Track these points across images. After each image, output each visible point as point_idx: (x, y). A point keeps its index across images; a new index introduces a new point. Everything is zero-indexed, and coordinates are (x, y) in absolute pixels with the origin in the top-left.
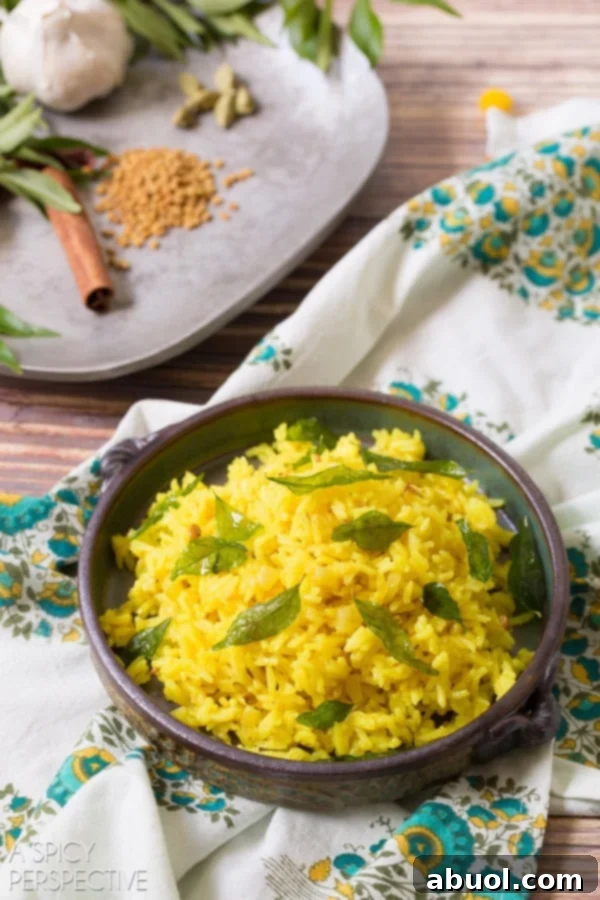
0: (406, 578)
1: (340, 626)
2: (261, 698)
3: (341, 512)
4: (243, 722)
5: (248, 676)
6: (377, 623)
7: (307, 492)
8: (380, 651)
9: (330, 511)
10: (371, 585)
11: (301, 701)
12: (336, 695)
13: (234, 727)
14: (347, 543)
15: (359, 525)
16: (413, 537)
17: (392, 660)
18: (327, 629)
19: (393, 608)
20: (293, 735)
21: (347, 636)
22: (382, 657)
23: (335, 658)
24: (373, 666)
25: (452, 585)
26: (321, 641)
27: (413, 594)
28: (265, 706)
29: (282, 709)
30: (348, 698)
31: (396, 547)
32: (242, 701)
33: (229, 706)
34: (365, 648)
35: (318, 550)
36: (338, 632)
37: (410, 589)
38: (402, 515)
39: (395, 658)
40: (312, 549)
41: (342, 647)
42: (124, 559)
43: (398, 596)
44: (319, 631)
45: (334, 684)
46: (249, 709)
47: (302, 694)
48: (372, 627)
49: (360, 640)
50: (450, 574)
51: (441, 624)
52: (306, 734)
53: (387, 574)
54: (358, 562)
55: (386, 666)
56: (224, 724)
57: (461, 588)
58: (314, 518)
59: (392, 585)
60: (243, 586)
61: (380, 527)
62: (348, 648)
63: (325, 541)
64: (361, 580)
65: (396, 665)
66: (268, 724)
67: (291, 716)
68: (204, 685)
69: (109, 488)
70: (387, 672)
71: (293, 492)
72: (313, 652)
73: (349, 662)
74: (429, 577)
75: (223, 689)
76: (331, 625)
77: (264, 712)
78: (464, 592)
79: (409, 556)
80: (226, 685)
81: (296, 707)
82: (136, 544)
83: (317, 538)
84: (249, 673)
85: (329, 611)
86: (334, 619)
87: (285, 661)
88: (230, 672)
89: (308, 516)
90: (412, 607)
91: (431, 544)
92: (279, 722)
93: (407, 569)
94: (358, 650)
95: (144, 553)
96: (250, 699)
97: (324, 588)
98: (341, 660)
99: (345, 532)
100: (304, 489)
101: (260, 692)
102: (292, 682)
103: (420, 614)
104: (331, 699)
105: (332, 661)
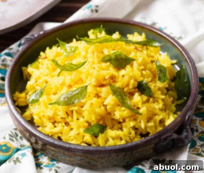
0: (131, 78)
1: (103, 95)
2: (71, 123)
3: (106, 52)
4: (64, 133)
5: (66, 115)
6: (118, 94)
7: (93, 44)
8: (119, 105)
9: (103, 52)
10: (117, 80)
11: (87, 124)
12: (101, 123)
13: (60, 135)
14: (108, 64)
15: (113, 57)
16: (135, 64)
17: (123, 108)
18: (98, 96)
19: (125, 90)
20: (83, 139)
21: (106, 99)
22: (119, 107)
23: (100, 107)
24: (115, 111)
25: (150, 83)
26: (95, 100)
27: (134, 85)
28: (72, 127)
29: (79, 127)
30: (106, 124)
31: (128, 67)
32: (64, 124)
33: (58, 126)
34: (112, 103)
35: (96, 66)
36: (102, 97)
37: (132, 82)
38: (131, 56)
39: (125, 107)
40: (93, 66)
41: (103, 102)
42: (26, 76)
43: (128, 85)
44: (95, 97)
45: (99, 117)
46: (66, 127)
47: (87, 122)
48: (116, 96)
49: (110, 100)
50: (150, 79)
51: (145, 98)
52: (88, 138)
53: (123, 76)
54: (112, 71)
55: (120, 111)
56: (56, 133)
57: (154, 85)
58: (95, 53)
59: (125, 80)
60: (66, 80)
61: (122, 59)
62: (105, 103)
63: (99, 63)
64: (113, 78)
65: (124, 111)
66: (73, 133)
67: (82, 130)
68: (50, 119)
69: (22, 49)
70: (120, 113)
71: (88, 44)
72: (92, 104)
73: (106, 109)
74: (141, 79)
75: (57, 120)
76: (99, 95)
77: (72, 129)
78: (155, 86)
79: (133, 70)
80: (58, 119)
81: (84, 127)
82: (30, 69)
83: (96, 61)
84: (67, 113)
85: (99, 89)
86: (101, 92)
87: (80, 108)
88: (59, 113)
89: (93, 53)
90: (133, 90)
91: (142, 67)
92: (77, 132)
93: (131, 74)
94: (109, 104)
95: (33, 72)
96: (67, 124)
97: (97, 80)
98: (103, 108)
99: (108, 60)
100: (92, 43)
101: (71, 121)
102: (83, 117)
103: (136, 93)
104: (98, 123)
105: (99, 108)
